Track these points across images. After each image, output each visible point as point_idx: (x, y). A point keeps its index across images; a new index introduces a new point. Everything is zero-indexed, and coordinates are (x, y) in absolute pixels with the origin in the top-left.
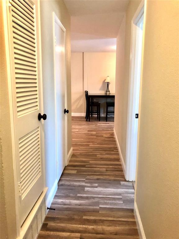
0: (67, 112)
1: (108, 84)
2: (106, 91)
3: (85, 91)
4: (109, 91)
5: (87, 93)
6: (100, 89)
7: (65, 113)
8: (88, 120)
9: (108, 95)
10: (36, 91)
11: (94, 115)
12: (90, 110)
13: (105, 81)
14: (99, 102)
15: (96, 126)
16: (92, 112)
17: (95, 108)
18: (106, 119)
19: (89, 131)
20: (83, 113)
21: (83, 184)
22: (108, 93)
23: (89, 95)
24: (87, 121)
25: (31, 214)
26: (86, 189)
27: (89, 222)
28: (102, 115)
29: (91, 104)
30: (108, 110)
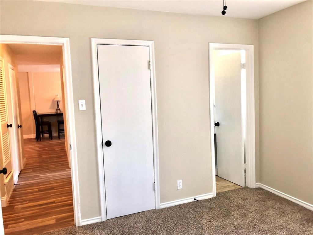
0: (21, 126)
1: (58, 103)
2: (57, 110)
3: (33, 111)
4: (60, 109)
5: (35, 112)
6: (51, 108)
7: (18, 128)
8: (39, 140)
9: (59, 113)
10: (5, 110)
11: (45, 135)
12: (41, 130)
13: (55, 100)
14: (50, 121)
15: (47, 144)
16: (43, 133)
17: (46, 128)
18: (59, 137)
19: (40, 148)
20: (33, 135)
21: (39, 174)
22: (59, 111)
23: (37, 114)
24: (37, 141)
25: (8, 176)
26: (40, 176)
27: (41, 185)
28: (55, 134)
29: (40, 123)
30: (60, 128)
